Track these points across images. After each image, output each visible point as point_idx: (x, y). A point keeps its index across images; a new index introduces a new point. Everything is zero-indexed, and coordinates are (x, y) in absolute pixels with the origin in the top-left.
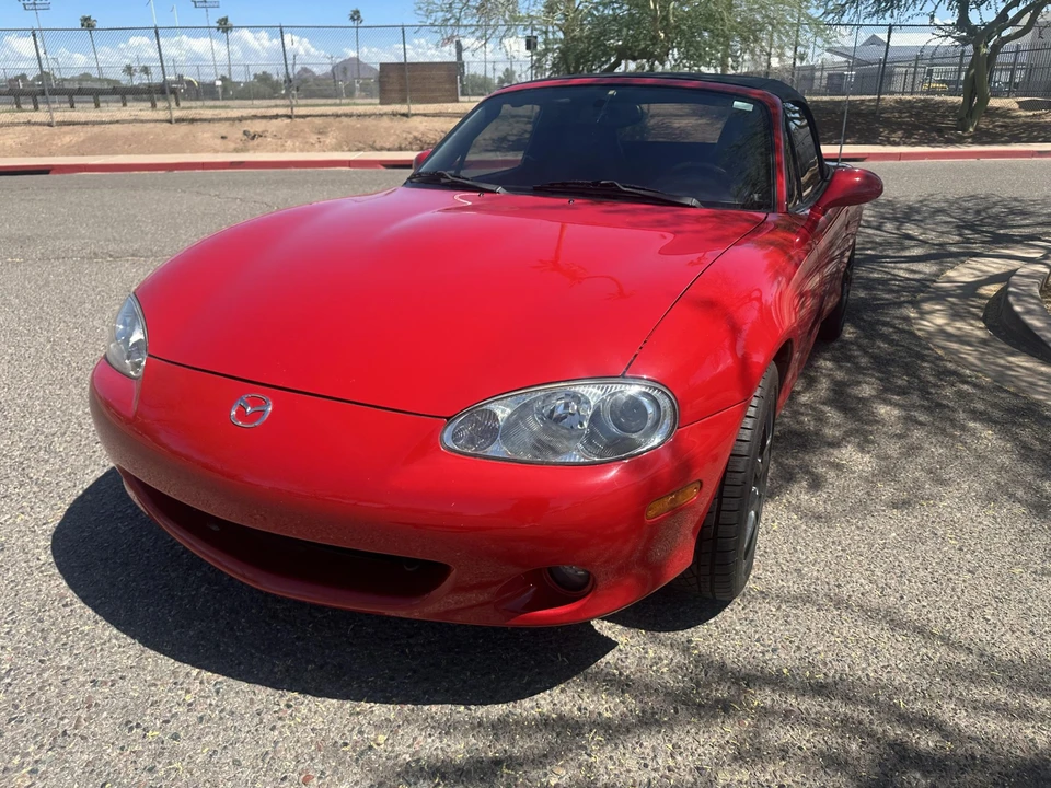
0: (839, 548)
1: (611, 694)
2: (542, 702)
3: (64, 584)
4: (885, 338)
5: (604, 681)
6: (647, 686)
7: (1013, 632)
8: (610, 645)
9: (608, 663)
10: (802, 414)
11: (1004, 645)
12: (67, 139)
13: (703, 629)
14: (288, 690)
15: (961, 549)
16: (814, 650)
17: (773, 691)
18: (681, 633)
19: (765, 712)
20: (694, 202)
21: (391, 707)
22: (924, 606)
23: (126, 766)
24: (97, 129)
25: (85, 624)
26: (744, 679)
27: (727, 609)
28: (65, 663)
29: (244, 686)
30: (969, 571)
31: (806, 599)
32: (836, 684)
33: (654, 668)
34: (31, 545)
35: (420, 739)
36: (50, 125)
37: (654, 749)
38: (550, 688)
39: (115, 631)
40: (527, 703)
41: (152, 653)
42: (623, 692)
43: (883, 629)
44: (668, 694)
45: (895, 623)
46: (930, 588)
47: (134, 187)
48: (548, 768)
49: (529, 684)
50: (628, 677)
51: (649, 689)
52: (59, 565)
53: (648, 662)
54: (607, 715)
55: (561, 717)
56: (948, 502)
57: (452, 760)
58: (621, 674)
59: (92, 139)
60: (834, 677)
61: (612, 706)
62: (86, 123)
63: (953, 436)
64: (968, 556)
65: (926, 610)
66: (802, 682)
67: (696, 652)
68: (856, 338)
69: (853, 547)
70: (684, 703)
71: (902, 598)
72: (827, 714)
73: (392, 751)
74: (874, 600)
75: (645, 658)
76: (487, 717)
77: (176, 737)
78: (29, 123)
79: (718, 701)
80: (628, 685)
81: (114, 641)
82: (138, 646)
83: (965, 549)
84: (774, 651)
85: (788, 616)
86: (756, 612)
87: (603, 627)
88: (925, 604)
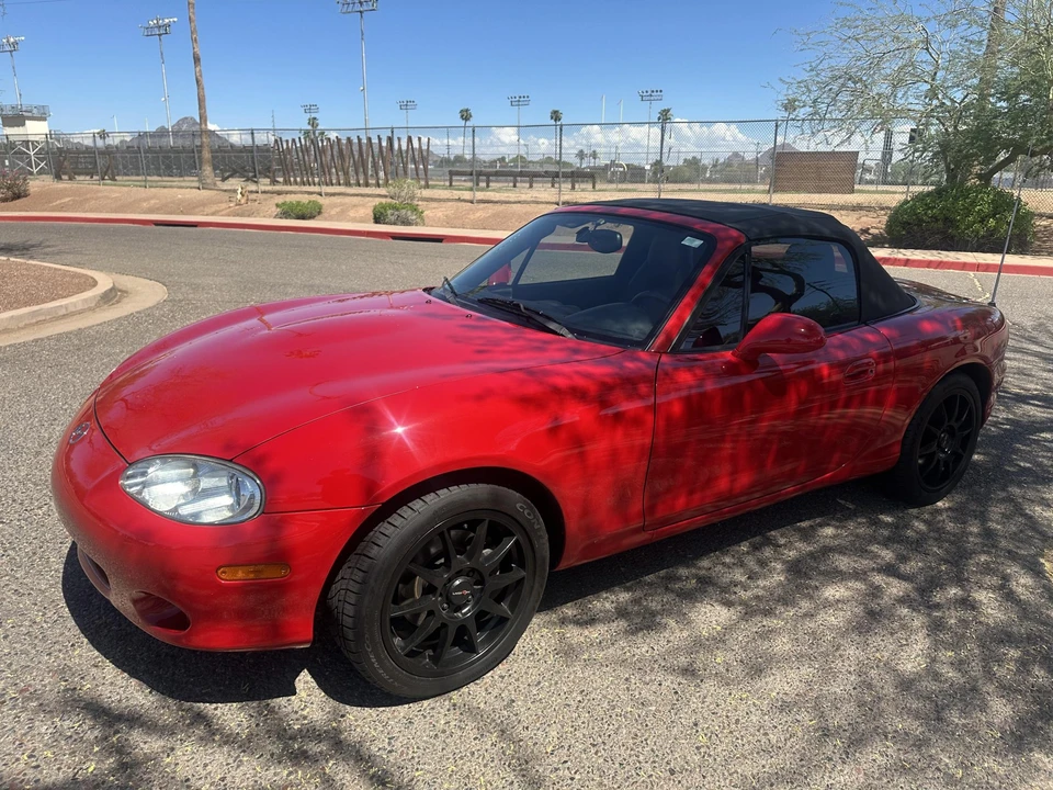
0: (580, 698)
8: (290, 692)
12: (478, 215)
13: (366, 711)
14: (85, 636)
16: (421, 766)
18: (347, 706)
20: (564, 331)
21: (117, 670)
24: (503, 207)
25: (56, 557)
29: (72, 624)
30: (671, 770)
33: (291, 722)
36: (472, 202)
39: (62, 566)
40: (186, 705)
41: (60, 586)
43: (503, 778)
46: (606, 765)
49: (204, 694)
53: (295, 716)
59: (496, 215)
62: (496, 202)
64: (696, 757)
65: (570, 781)
67: (334, 724)
69: (594, 703)
71: (565, 762)
75: (296, 712)
78: (459, 200)
81: (54, 572)
82: (60, 579)
83: (702, 750)
84: (390, 752)
85: (444, 731)
86: (425, 717)
87: (304, 681)
88: (577, 777)
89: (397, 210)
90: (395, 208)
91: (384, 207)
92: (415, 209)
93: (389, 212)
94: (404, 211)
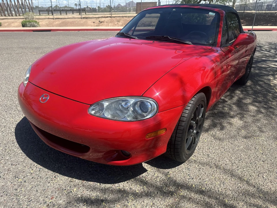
0: (223, 149)
1: (141, 186)
2: (121, 185)
3: (15, 138)
4: (260, 85)
5: (140, 181)
6: (151, 185)
7: (271, 182)
8: (145, 171)
9: (143, 176)
10: (226, 107)
11: (267, 186)
12: (57, 23)
13: (173, 169)
14: (56, 173)
15: (262, 154)
16: (205, 180)
17: (188, 191)
18: (167, 170)
19: (184, 197)
20: (190, 43)
21: (80, 181)
22: (244, 171)
23: (11, 188)
24: (64, 20)
25: (16, 149)
26: (180, 186)
27: (183, 164)
28: (7, 158)
29: (47, 170)
30: (263, 161)
31: (207, 164)
32: (208, 191)
33: (155, 179)
34: (11, 127)
35: (85, 191)
36: (53, 19)
37: (147, 203)
38: (124, 181)
39: (22, 151)
40: (117, 185)
41: (28, 158)
42: (144, 185)
43: (228, 176)
44: (156, 188)
45: (232, 175)
46: (248, 165)
47: (68, 35)
48: (116, 205)
49: (119, 179)
50: (147, 181)
51: (152, 185)
52: (15, 133)
53: (154, 177)
54: (137, 191)
55: (124, 190)
56: (263, 139)
57: (91, 198)
58: (145, 180)
59: (63, 23)
60: (208, 189)
61: (140, 189)
62: (61, 19)
63: (272, 118)
64: (264, 156)
66: (198, 190)
67: (169, 176)
68: (251, 85)
69: (228, 149)
70: (160, 191)
71: (238, 167)
72: (202, 200)
73: (76, 194)
74: (228, 167)
75: (154, 176)
76: (105, 187)
77: (25, 182)
78: (49, 18)
79: (170, 192)
80: (146, 183)
81: (20, 154)
82: (25, 156)
83: (264, 154)
84: (192, 179)
85: (200, 169)
86: (191, 166)
87: (145, 165)
88: (245, 170)
89: (30, 22)
90: (29, 22)
91: (26, 22)
92: (36, 22)
93: (28, 23)
94: (33, 23)
